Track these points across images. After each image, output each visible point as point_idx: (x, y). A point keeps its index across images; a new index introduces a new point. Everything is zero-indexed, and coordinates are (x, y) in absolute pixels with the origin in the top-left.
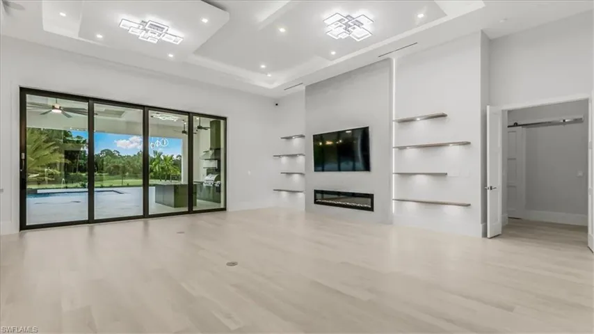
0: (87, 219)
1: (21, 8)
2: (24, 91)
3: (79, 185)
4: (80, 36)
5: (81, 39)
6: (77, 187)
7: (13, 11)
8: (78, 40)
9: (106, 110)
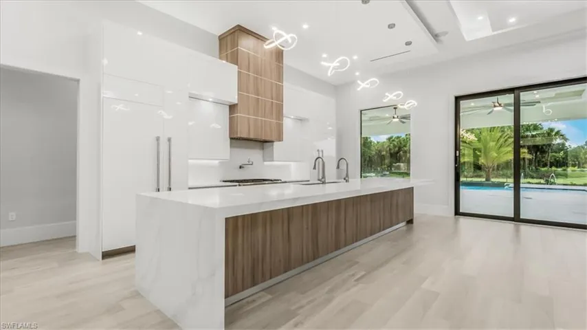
0: (513, 216)
1: (446, 33)
2: (458, 99)
3: (542, 181)
4: (493, 31)
5: (495, 33)
6: (540, 183)
7: (442, 38)
8: (494, 36)
9: (556, 94)
